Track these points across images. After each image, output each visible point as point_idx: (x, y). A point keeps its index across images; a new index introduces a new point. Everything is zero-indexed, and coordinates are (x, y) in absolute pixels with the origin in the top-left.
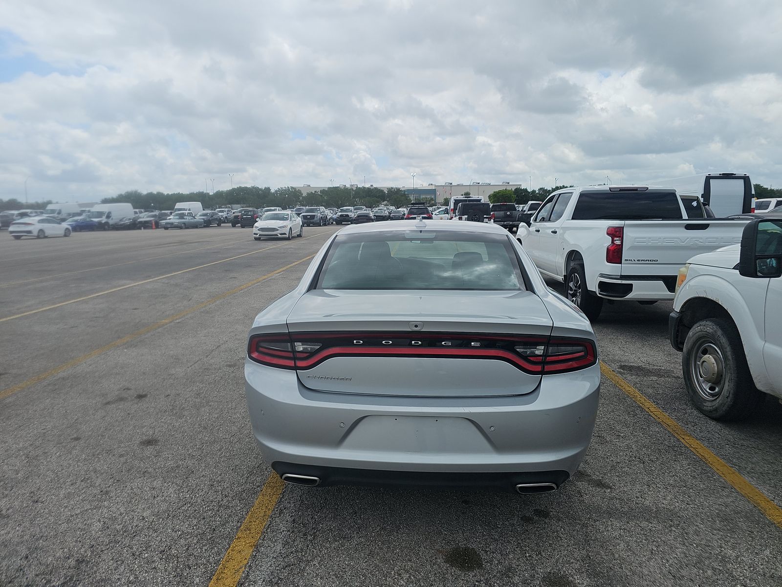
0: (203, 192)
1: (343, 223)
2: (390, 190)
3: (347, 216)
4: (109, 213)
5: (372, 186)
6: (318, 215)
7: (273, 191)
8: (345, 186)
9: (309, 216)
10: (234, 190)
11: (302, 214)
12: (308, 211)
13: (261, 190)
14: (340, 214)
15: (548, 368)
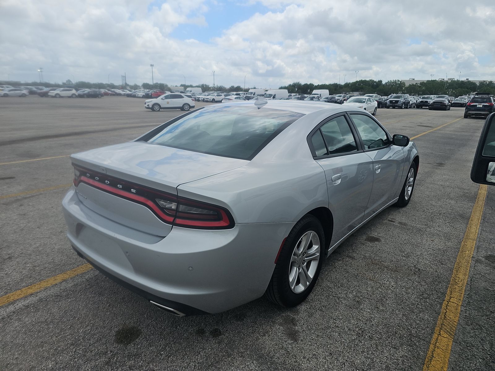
0: (337, 84)
1: (423, 107)
2: (482, 84)
3: (427, 102)
4: (275, 95)
5: (467, 79)
6: (402, 100)
7: (384, 83)
8: (443, 79)
9: (394, 101)
10: (357, 82)
11: (389, 100)
12: (395, 98)
13: (375, 82)
14: (421, 100)
15: (178, 221)
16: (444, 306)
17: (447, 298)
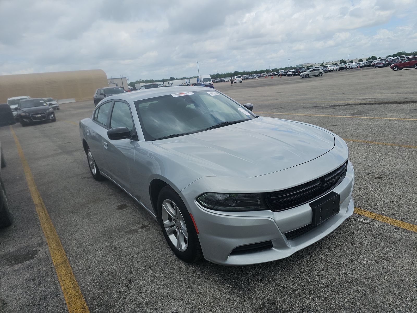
16: (46, 210)
17: (46, 212)
